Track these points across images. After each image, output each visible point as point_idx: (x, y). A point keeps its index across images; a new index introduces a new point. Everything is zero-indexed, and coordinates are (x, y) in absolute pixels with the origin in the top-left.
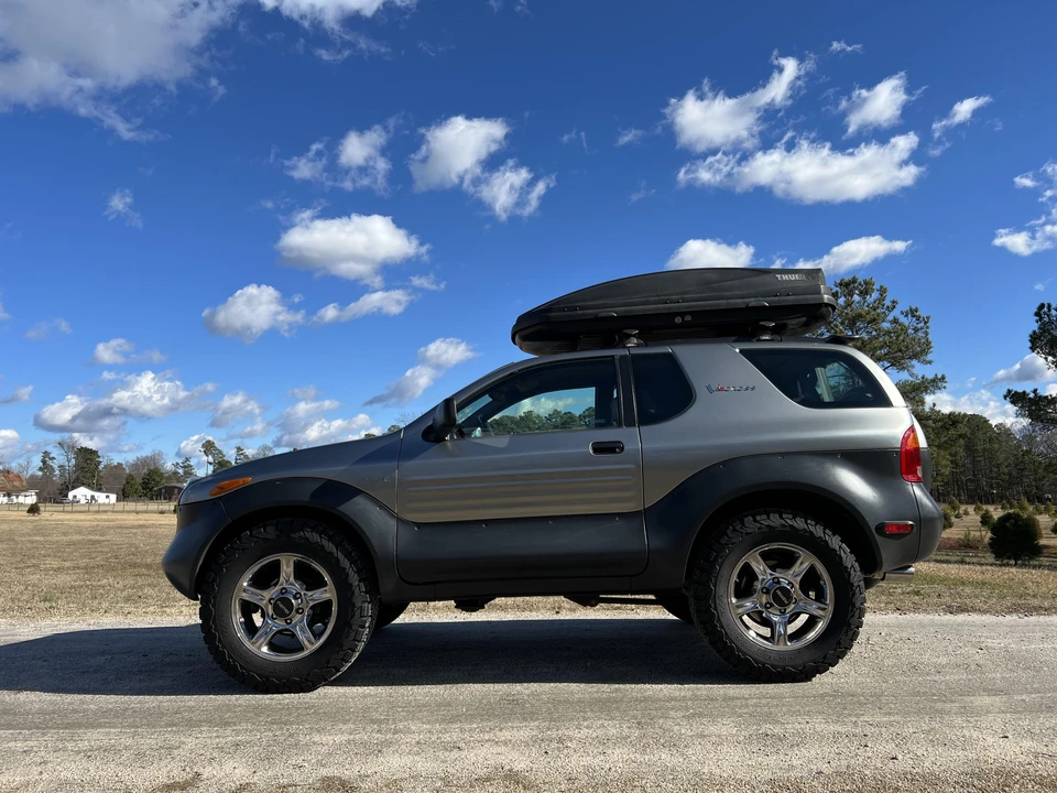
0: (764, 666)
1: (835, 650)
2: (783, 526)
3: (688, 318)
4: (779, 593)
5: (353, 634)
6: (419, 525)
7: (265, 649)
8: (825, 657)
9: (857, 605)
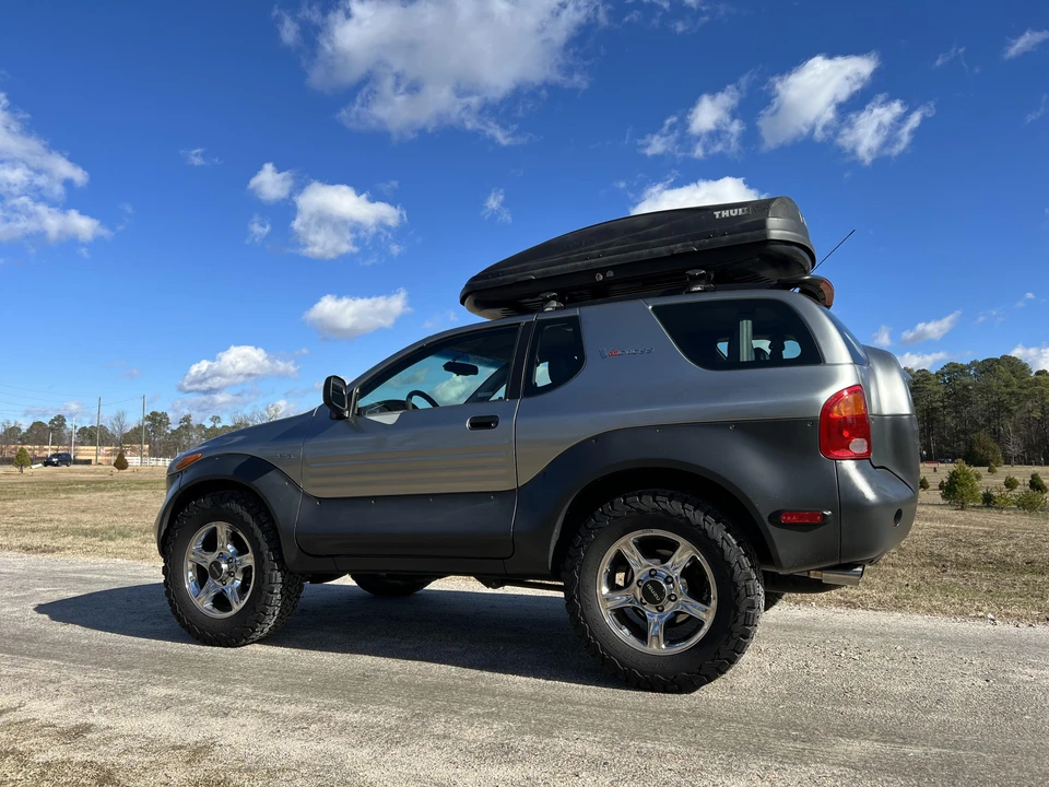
0: (630, 669)
1: (713, 660)
2: (655, 510)
3: (610, 274)
4: (650, 588)
5: (264, 598)
6: (320, 499)
7: (208, 605)
8: (700, 668)
9: (743, 609)
